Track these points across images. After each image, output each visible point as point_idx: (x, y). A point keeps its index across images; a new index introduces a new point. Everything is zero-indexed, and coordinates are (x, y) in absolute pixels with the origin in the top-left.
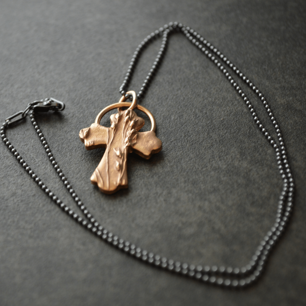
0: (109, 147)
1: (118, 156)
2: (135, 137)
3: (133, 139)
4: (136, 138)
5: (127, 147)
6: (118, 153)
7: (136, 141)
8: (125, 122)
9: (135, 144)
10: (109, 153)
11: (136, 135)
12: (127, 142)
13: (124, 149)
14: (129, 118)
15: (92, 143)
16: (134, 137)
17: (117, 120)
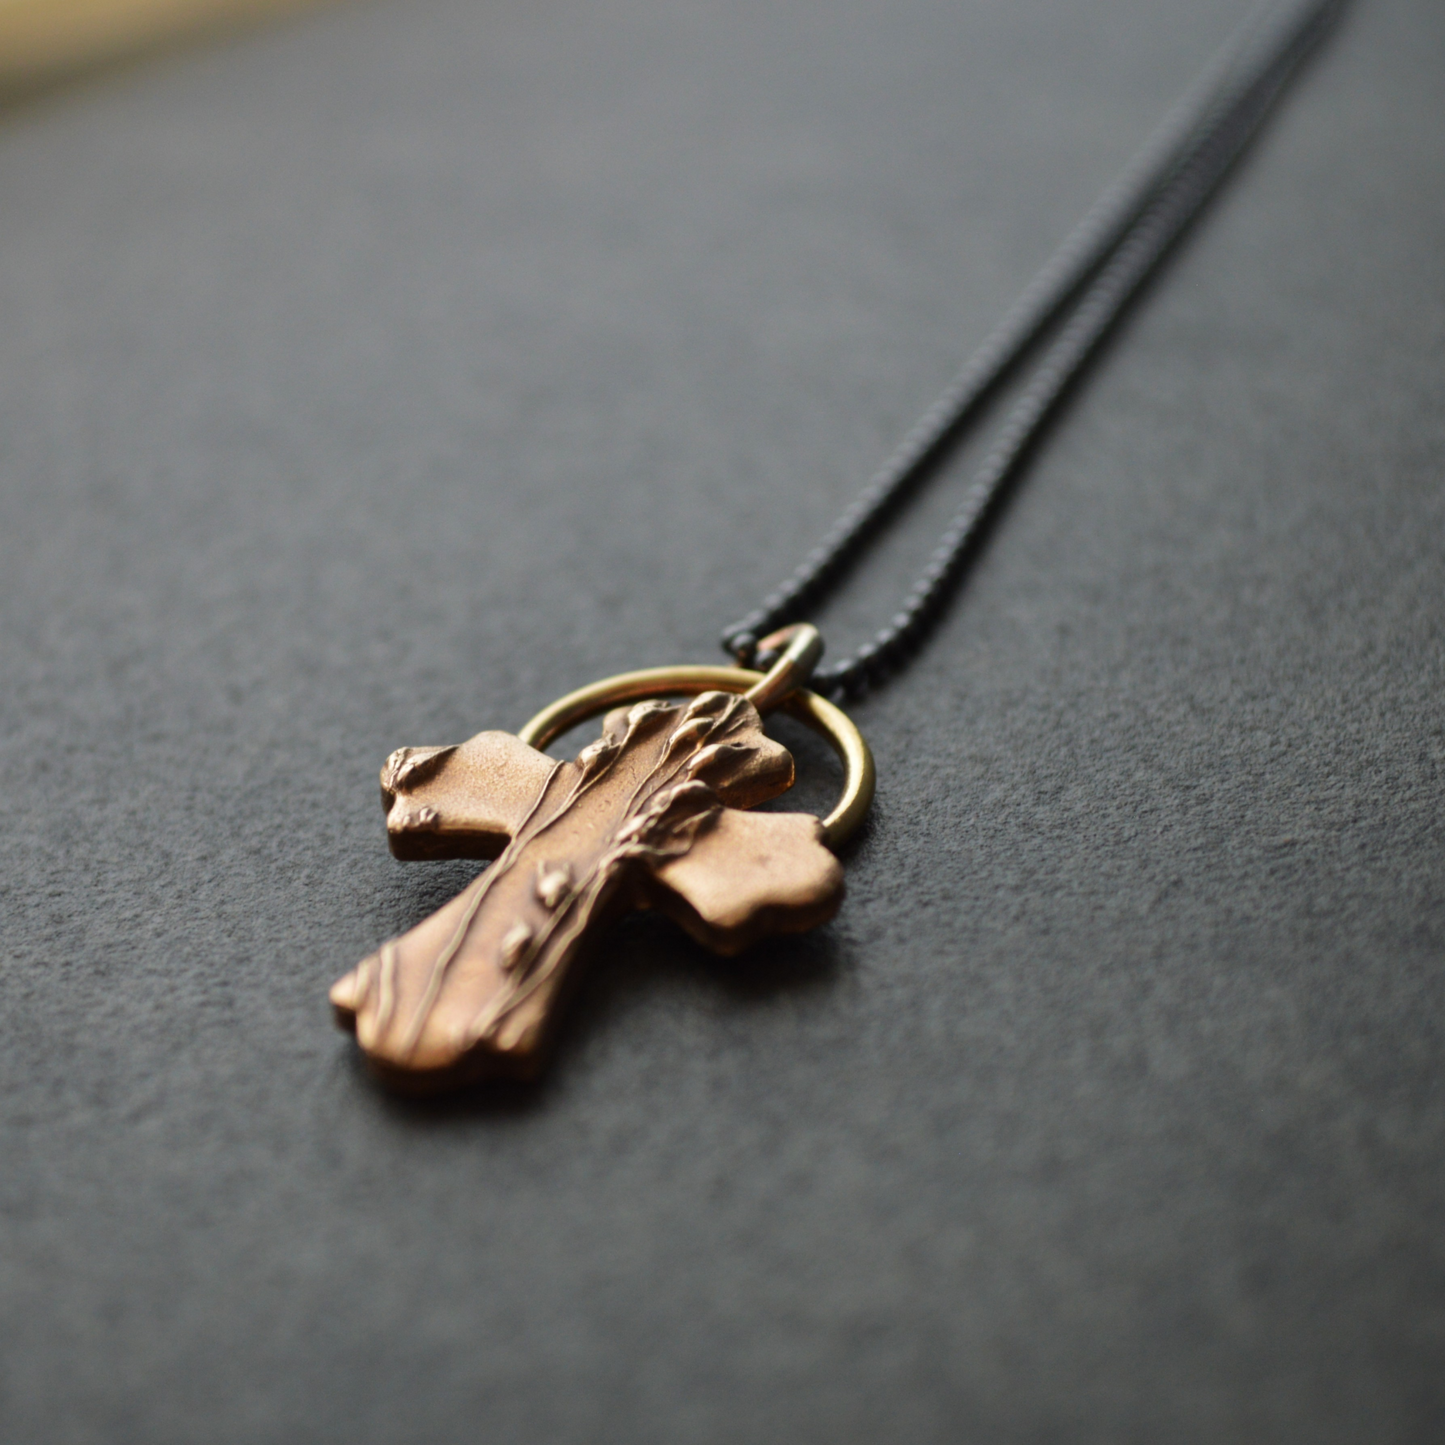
0: (516, 852)
1: (540, 900)
2: (691, 824)
3: (677, 830)
4: (691, 830)
5: (615, 867)
6: (549, 886)
7: (685, 846)
8: (672, 743)
9: (672, 859)
10: (496, 881)
11: (702, 816)
12: (628, 839)
13: (596, 875)
14: (703, 729)
15: (430, 818)
16: (687, 822)
17: (632, 728)
